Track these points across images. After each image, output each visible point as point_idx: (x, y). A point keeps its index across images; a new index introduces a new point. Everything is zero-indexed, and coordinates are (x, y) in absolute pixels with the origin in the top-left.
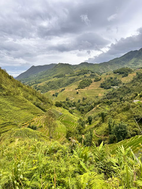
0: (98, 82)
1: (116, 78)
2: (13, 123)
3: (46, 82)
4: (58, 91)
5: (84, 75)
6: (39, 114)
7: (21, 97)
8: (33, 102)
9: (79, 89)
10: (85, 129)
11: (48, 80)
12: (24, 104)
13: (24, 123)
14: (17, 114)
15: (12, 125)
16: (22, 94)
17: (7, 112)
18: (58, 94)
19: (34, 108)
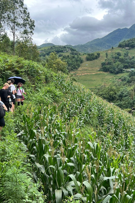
0: (93, 61)
1: (126, 55)
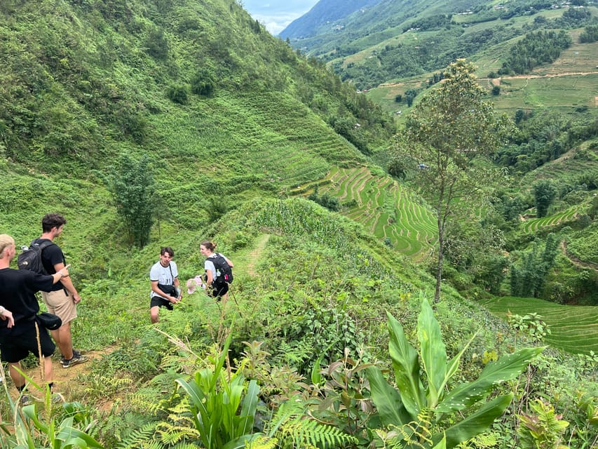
2: (264, 183)
3: (374, 48)
4: (418, 85)
5: (535, 16)
6: (347, 162)
7: (289, 96)
8: (328, 118)
9: (506, 73)
10: (519, 233)
11: (382, 40)
12: (299, 120)
13: (295, 187)
14: (276, 156)
15: (261, 188)
16: (292, 88)
17: (245, 147)
18: (415, 94)
19: (330, 139)
